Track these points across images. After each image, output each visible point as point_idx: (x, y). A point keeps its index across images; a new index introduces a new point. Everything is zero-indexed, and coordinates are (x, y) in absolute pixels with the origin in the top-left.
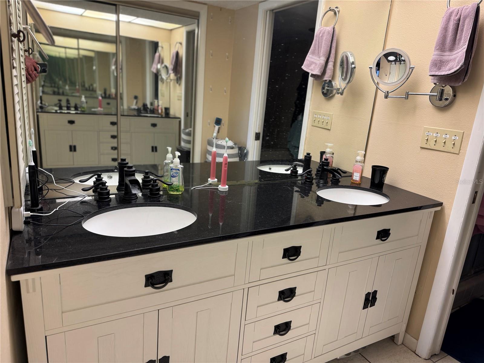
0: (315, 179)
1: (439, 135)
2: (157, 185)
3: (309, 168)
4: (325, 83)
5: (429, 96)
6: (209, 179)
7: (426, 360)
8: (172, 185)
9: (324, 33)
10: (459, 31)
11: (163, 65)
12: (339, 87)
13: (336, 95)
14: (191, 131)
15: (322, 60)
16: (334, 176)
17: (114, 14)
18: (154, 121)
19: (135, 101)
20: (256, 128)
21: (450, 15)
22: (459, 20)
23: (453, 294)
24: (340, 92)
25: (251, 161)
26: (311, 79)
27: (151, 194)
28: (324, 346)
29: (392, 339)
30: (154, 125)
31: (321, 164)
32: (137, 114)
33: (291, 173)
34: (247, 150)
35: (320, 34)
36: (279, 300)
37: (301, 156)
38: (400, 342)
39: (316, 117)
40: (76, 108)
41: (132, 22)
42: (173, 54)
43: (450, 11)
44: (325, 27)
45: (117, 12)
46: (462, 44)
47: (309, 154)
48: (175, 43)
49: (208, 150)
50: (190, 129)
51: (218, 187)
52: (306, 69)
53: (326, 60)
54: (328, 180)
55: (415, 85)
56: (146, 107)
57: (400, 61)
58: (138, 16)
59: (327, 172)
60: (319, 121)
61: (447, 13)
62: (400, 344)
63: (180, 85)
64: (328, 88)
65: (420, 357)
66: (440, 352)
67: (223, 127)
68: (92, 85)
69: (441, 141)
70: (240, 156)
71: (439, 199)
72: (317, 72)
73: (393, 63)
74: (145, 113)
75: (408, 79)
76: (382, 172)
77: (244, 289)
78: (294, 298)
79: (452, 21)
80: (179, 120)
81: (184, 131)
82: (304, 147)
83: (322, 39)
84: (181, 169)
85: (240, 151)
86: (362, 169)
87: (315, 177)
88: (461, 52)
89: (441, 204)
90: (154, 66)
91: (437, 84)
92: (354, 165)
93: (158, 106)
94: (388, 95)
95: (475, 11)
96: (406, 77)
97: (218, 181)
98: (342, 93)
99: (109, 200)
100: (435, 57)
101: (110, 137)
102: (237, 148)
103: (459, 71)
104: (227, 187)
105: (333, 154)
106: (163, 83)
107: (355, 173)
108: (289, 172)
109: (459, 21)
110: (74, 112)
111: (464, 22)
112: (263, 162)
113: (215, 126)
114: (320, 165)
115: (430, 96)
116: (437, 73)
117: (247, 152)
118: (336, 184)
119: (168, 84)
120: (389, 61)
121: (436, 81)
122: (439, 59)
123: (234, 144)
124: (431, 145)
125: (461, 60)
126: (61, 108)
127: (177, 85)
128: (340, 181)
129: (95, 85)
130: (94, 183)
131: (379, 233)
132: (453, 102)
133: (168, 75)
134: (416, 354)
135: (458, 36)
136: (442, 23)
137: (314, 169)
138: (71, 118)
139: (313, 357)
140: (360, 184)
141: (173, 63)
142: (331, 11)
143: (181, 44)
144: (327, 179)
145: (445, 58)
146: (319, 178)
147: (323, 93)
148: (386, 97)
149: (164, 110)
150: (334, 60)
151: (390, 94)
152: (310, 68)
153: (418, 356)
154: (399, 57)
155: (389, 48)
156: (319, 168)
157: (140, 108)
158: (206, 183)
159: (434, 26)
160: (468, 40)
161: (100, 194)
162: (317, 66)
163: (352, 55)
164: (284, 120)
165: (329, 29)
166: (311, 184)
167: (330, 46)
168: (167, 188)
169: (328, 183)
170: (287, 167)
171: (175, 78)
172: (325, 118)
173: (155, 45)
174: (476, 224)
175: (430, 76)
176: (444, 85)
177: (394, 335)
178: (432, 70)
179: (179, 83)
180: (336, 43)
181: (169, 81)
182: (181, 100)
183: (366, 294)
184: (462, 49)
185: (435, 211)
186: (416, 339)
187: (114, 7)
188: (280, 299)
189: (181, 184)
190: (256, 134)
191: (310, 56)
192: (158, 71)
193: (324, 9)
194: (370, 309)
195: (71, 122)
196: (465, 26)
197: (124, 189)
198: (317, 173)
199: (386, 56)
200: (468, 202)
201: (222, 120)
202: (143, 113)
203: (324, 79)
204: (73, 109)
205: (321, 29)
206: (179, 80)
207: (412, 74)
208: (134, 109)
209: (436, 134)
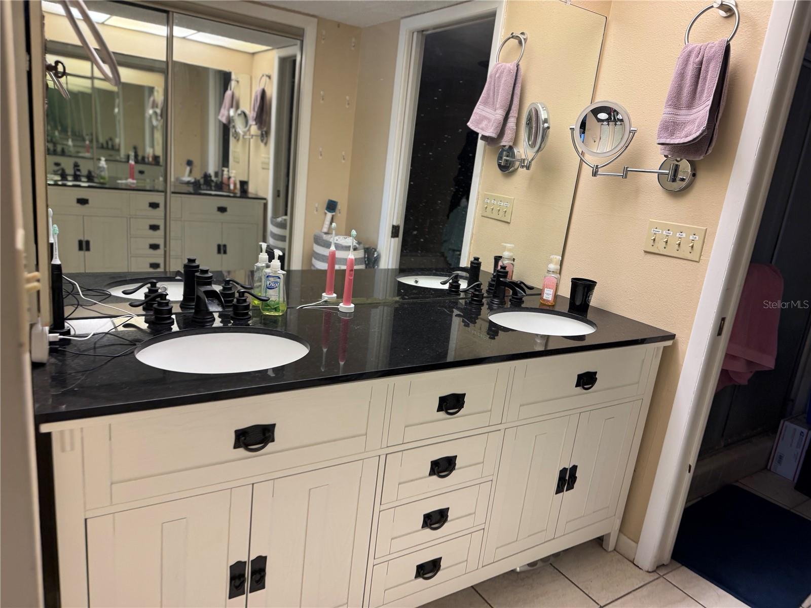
0: (485, 297)
1: (672, 233)
2: (245, 301)
3: (477, 280)
4: (503, 150)
5: (657, 174)
6: (324, 294)
7: (650, 572)
8: (268, 301)
9: (502, 73)
10: (700, 80)
11: (239, 112)
12: (523, 157)
13: (520, 170)
14: (285, 220)
15: (499, 114)
16: (515, 293)
17: (164, 25)
18: (223, 202)
19: (188, 169)
20: (393, 218)
21: (689, 55)
22: (701, 63)
23: (689, 472)
24: (525, 164)
25: (385, 270)
26: (480, 144)
27: (235, 314)
28: (497, 548)
29: (600, 542)
30: (222, 210)
31: (495, 274)
32: (194, 190)
33: (450, 287)
34: (378, 252)
35: (496, 74)
36: (430, 474)
37: (465, 262)
38: (611, 548)
39: (489, 202)
40: (90, 178)
41: (190, 37)
42: (256, 92)
43: (689, 49)
44: (504, 63)
45: (169, 23)
46: (704, 99)
47: (477, 259)
48: (261, 75)
49: (314, 251)
50: (284, 217)
51: (339, 307)
52: (474, 127)
53: (504, 114)
54: (506, 300)
55: (637, 158)
56: (209, 179)
57: (615, 121)
58: (199, 30)
59: (504, 287)
60: (493, 209)
61: (684, 52)
62: (612, 551)
63: (266, 144)
64: (508, 158)
65: (640, 568)
66: (671, 562)
67: (339, 215)
68: (111, 139)
69: (674, 242)
70: (367, 262)
71: (670, 330)
72: (491, 132)
73: (605, 123)
74: (207, 190)
75: (628, 148)
76: (586, 289)
77: (379, 456)
78: (454, 472)
79: (692, 63)
80: (265, 201)
81: (274, 220)
82: (470, 250)
83: (499, 81)
84: (282, 277)
85: (366, 254)
86: (557, 284)
87: (485, 295)
88: (703, 111)
89: (672, 337)
90: (224, 112)
91: (669, 156)
92: (545, 277)
93: (229, 178)
94: (597, 171)
95: (724, 52)
96: (625, 144)
97: (337, 297)
98: (529, 166)
99: (171, 321)
100: (667, 117)
101: (148, 227)
102: (362, 249)
103: (699, 139)
104: (352, 306)
105: (514, 260)
106: (238, 140)
107: (546, 289)
108: (446, 287)
109: (701, 65)
110: (86, 184)
111: (707, 67)
112: (404, 270)
113: (326, 213)
114: (494, 276)
115: (659, 174)
116: (668, 141)
117: (379, 257)
118: (517, 305)
119: (246, 142)
120: (599, 120)
121: (667, 152)
122: (671, 120)
123: (357, 243)
124: (660, 247)
125: (702, 123)
126: (64, 176)
127: (262, 145)
128: (523, 302)
129: (117, 141)
130: (146, 296)
131: (580, 377)
132: (692, 184)
133: (247, 128)
134: (635, 565)
135: (699, 87)
136: (678, 66)
137: (485, 282)
138: (83, 194)
139: (480, 566)
140: (553, 306)
141: (256, 109)
142: (515, 39)
143: (269, 77)
144: (504, 298)
145: (681, 118)
146: (492, 296)
147: (500, 166)
148: (595, 174)
149: (238, 186)
150: (517, 115)
151: (600, 170)
152: (481, 126)
153: (638, 567)
154: (614, 114)
155: (600, 101)
156: (492, 280)
157: (199, 181)
158: (319, 300)
159: (666, 69)
160: (713, 93)
161: (157, 312)
162: (491, 124)
163: (544, 109)
164: (440, 205)
165: (511, 66)
166: (480, 305)
167: (511, 93)
168: (261, 307)
169: (505, 304)
170: (444, 279)
171: (259, 132)
172: (502, 204)
173: (225, 78)
174: (724, 368)
175: (659, 144)
176: (679, 159)
177: (603, 536)
178: (661, 136)
179: (265, 141)
180: (520, 88)
181: (247, 137)
182: (268, 169)
183: (561, 471)
184: (704, 106)
185: (664, 347)
186: (634, 541)
187: (165, 15)
188: (433, 472)
189: (281, 300)
190: (394, 227)
191: (481, 107)
192: (230, 120)
193: (503, 34)
194: (567, 494)
195: (83, 202)
196: (710, 72)
197: (193, 307)
198: (489, 289)
199: (596, 112)
200: (711, 334)
201: (339, 204)
202: (204, 190)
203: (503, 144)
204: (84, 179)
205: (498, 66)
206: (265, 136)
207: (633, 140)
208: (188, 183)
209: (667, 232)
